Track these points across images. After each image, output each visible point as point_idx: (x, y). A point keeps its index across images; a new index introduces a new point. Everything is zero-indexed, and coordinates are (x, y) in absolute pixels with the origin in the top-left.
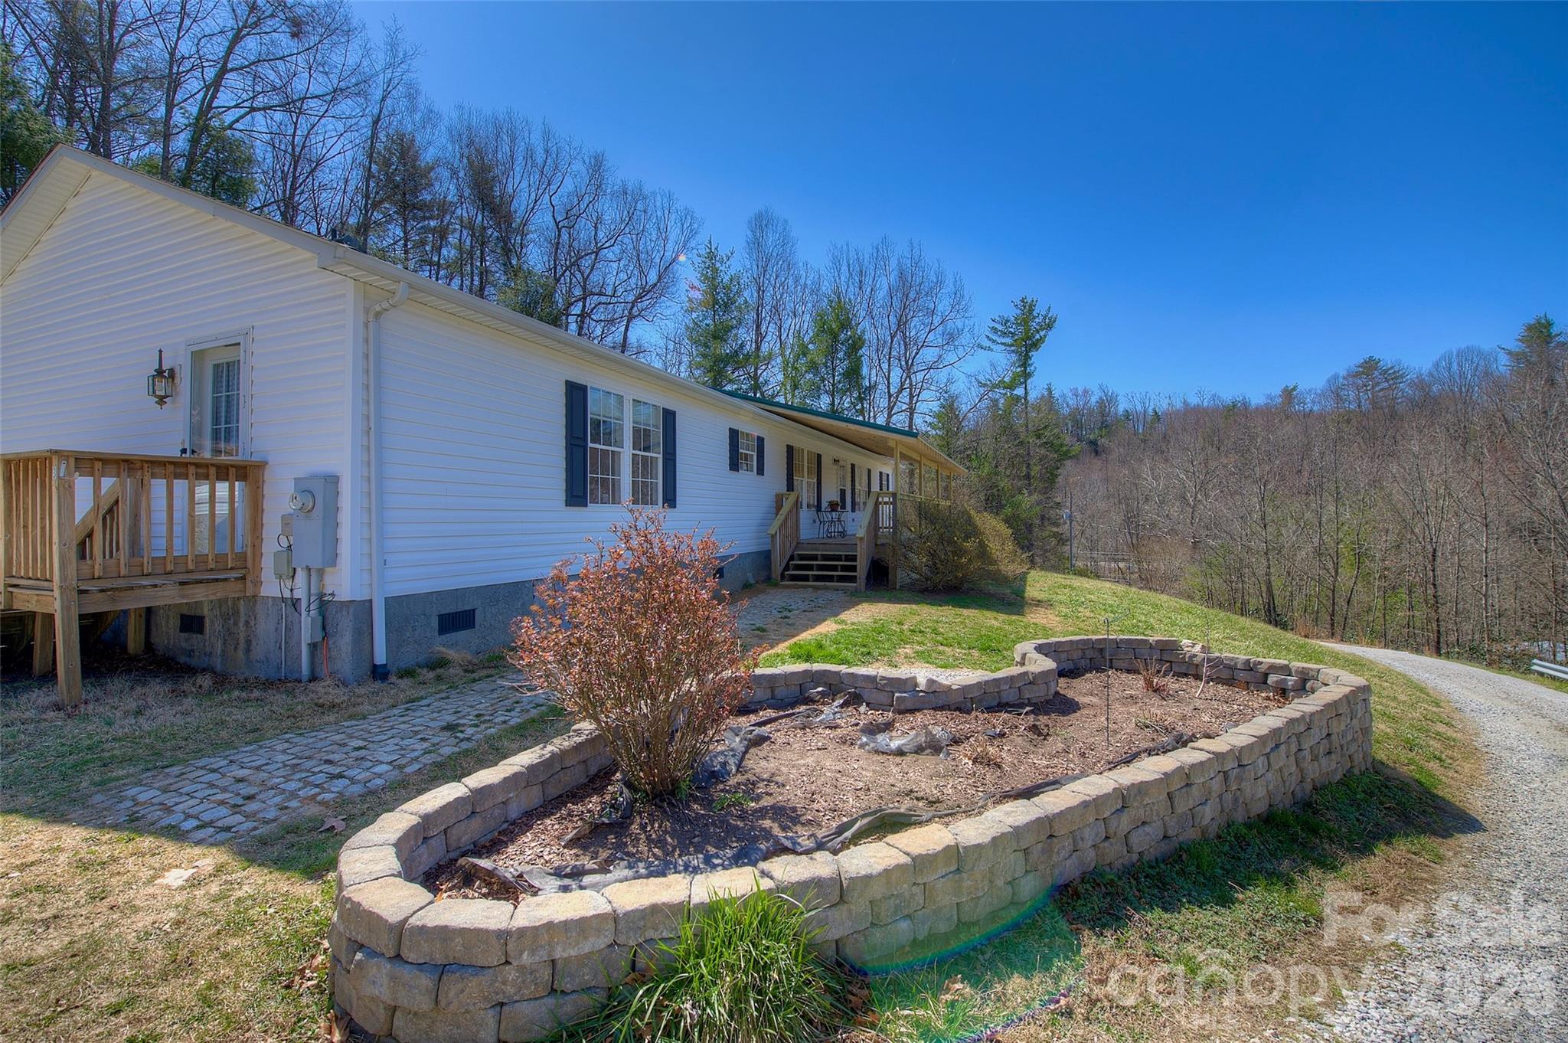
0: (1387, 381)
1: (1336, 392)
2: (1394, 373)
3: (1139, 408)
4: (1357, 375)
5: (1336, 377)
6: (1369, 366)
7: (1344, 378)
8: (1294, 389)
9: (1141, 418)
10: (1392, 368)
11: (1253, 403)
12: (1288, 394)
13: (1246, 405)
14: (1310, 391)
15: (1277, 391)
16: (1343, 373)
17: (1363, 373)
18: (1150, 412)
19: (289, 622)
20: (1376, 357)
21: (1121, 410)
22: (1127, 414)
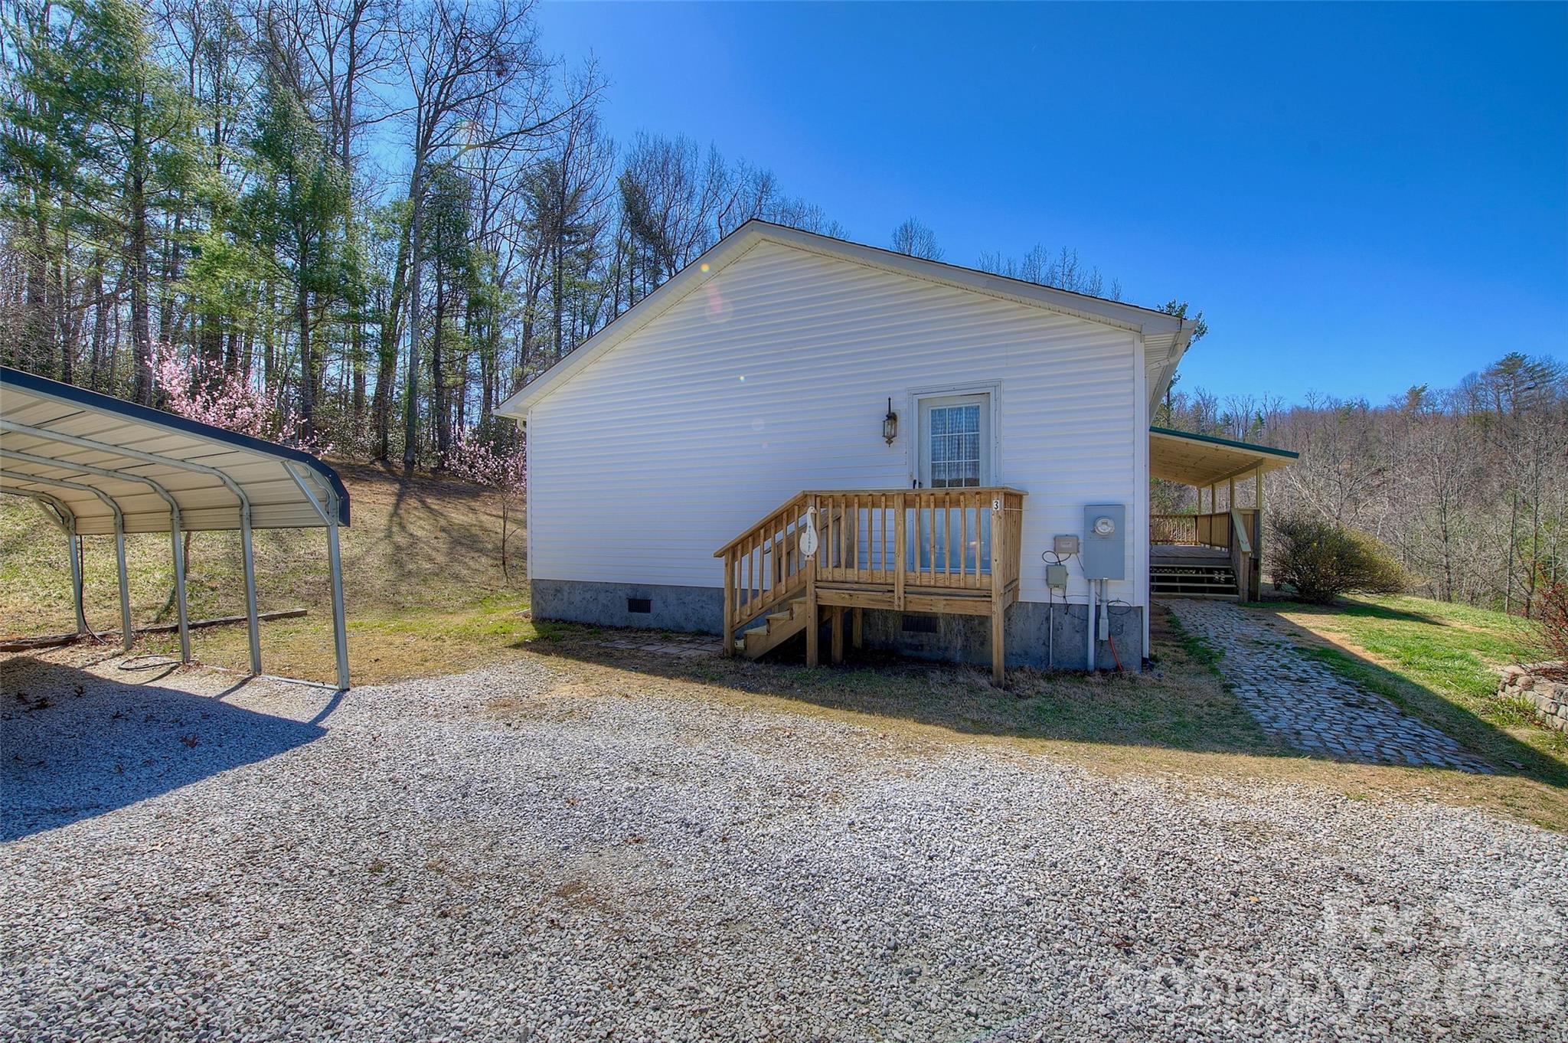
0: (1533, 379)
1: (1471, 390)
2: (1542, 370)
3: (1240, 412)
4: (1496, 373)
5: (1473, 376)
6: (1512, 365)
7: (1483, 377)
8: (1423, 389)
9: (1243, 422)
10: (1539, 365)
11: (1372, 407)
12: (1416, 395)
13: (1364, 407)
14: (1441, 391)
15: (1402, 391)
16: (1481, 371)
17: (1504, 371)
18: (1253, 415)
19: (1057, 623)
20: (1521, 353)
21: (1219, 414)
22: (1227, 419)
